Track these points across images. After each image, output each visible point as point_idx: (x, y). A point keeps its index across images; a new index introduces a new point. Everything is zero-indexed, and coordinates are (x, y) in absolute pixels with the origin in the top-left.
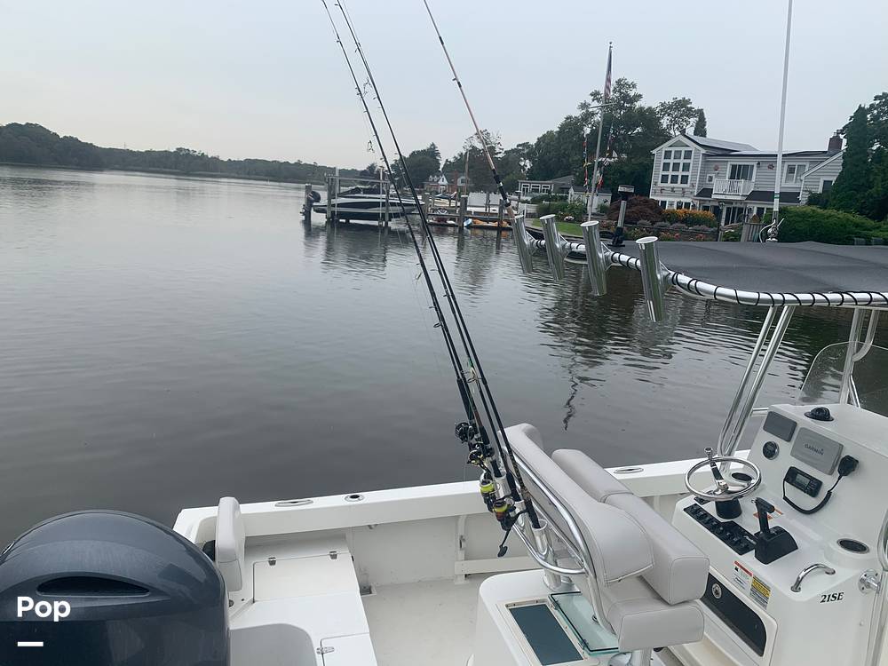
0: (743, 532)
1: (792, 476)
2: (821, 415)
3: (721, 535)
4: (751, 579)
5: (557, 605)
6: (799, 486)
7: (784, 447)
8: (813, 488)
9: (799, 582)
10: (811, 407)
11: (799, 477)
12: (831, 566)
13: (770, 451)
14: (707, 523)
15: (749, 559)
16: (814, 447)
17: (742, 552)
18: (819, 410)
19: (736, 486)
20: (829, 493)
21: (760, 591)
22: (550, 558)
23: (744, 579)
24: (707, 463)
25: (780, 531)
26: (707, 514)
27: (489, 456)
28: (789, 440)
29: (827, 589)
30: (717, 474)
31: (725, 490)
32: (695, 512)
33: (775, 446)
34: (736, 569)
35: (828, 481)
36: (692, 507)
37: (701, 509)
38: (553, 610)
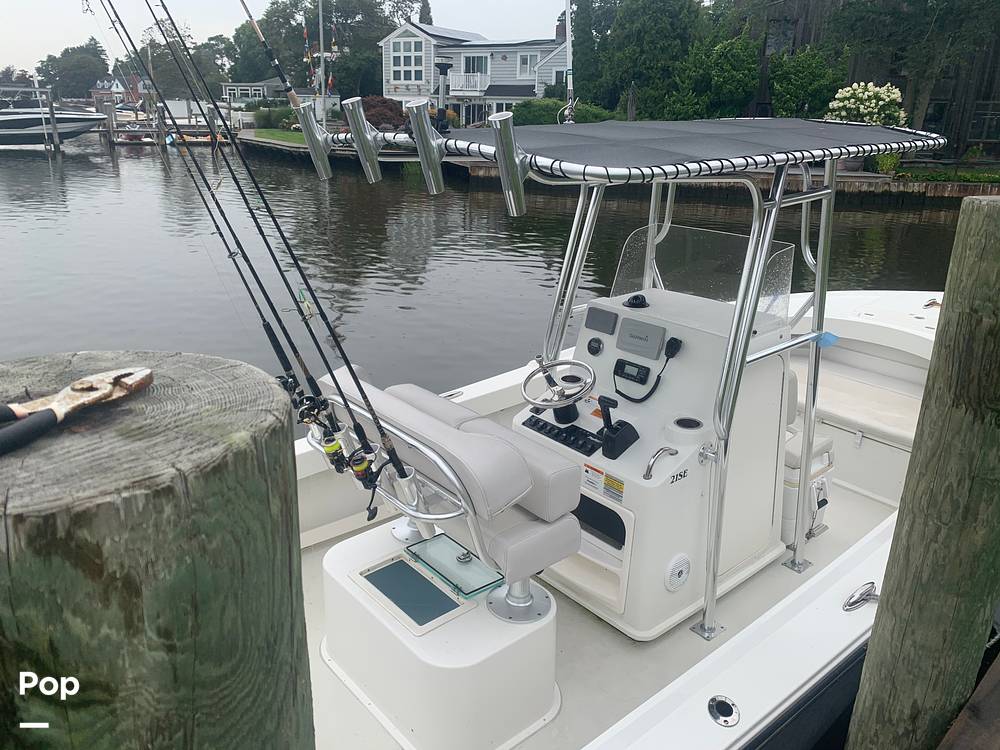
0: (585, 434)
1: (620, 368)
2: (638, 303)
3: (565, 442)
4: (603, 478)
5: (416, 557)
6: (629, 377)
7: (609, 341)
8: (642, 376)
9: (650, 469)
10: (627, 297)
11: (628, 369)
12: (674, 447)
13: (595, 348)
14: (550, 432)
15: (598, 459)
16: (639, 335)
17: (589, 453)
18: (636, 298)
19: (572, 389)
20: (659, 377)
21: (614, 487)
22: (421, 505)
23: (596, 479)
24: (539, 371)
25: (622, 424)
26: (546, 424)
27: (324, 409)
28: (612, 333)
29: (675, 469)
30: (551, 381)
31: (562, 395)
32: (534, 424)
33: (598, 341)
34: (587, 471)
35: (655, 367)
36: (530, 419)
37: (539, 420)
38: (413, 564)
